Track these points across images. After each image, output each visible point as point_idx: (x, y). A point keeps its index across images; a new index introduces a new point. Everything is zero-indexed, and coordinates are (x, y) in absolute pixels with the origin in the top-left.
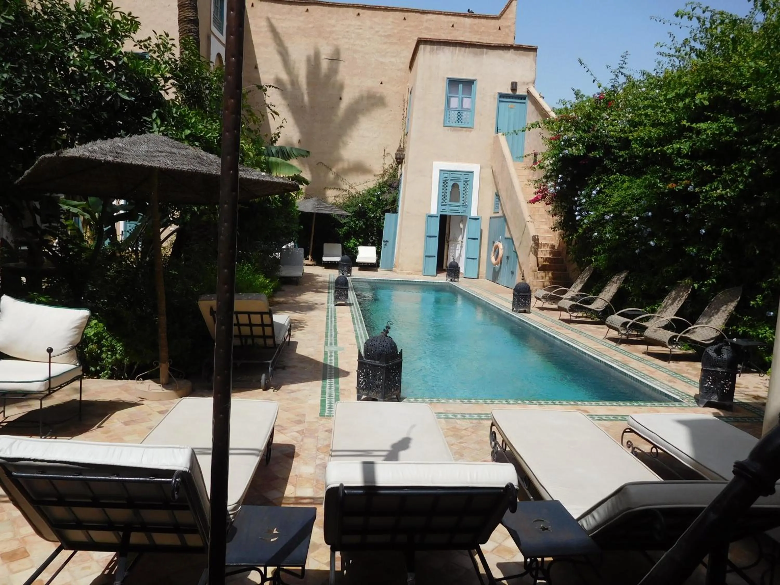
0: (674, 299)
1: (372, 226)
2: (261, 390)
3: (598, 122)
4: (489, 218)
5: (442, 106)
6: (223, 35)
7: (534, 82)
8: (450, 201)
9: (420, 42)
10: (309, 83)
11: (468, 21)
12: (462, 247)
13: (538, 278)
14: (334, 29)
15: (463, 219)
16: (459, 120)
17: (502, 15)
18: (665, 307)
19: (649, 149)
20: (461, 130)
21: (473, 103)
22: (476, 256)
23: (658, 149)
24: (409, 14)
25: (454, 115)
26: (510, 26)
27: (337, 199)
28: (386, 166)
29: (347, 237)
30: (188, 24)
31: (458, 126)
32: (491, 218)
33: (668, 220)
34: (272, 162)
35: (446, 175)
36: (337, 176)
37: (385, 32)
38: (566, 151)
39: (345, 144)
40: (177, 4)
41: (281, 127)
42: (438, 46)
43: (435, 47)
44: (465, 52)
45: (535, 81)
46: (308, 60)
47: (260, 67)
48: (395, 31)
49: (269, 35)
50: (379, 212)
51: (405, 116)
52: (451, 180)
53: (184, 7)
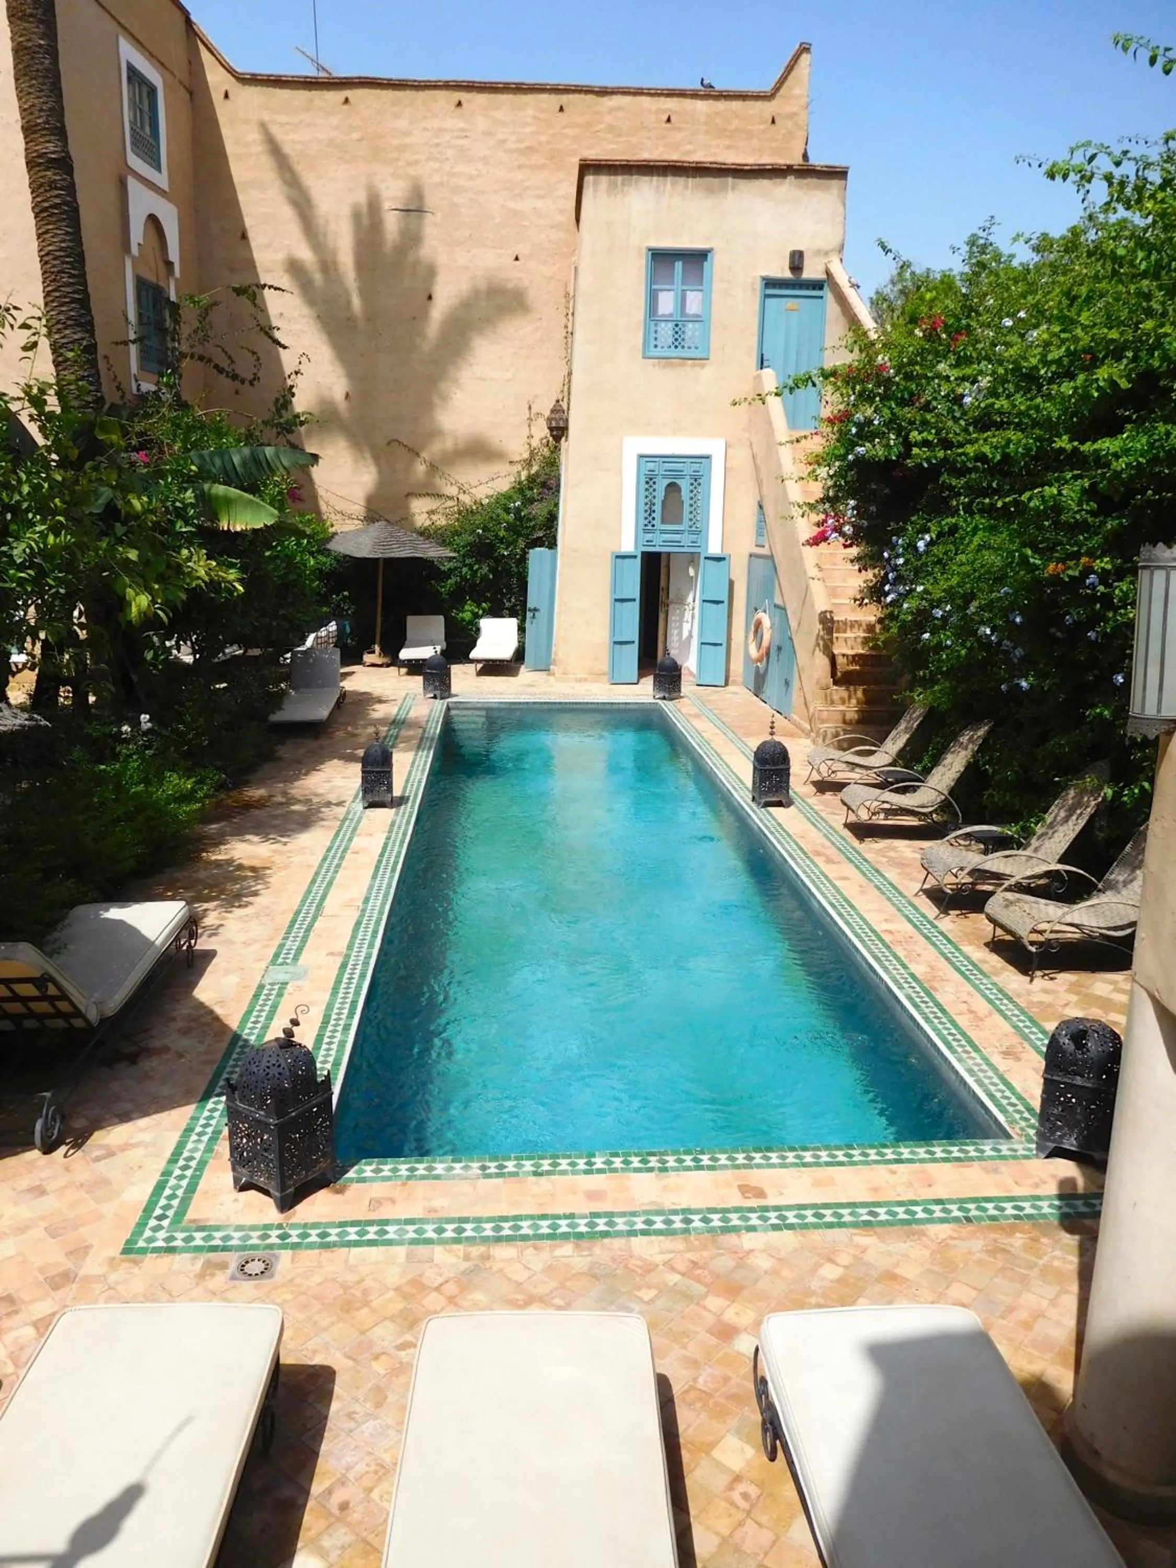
0: (1070, 809)
1: (508, 573)
2: (35, 1154)
3: (928, 384)
4: (747, 554)
5: (639, 313)
6: (160, 171)
7: (841, 249)
8: (663, 522)
9: (587, 168)
10: (360, 266)
11: (701, 105)
12: (693, 617)
13: (832, 702)
14: (408, 140)
15: (693, 559)
16: (678, 341)
17: (777, 89)
18: (1051, 826)
19: (987, 500)
20: (681, 365)
21: (707, 302)
22: (722, 639)
23: (1007, 500)
24: (571, 96)
25: (666, 330)
26: (795, 114)
27: (435, 517)
28: (535, 443)
29: (458, 597)
30: (47, 169)
31: (674, 355)
32: (751, 556)
33: (1059, 634)
34: (217, 497)
35: (651, 466)
36: (433, 468)
37: (520, 141)
38: (860, 450)
39: (445, 398)
40: (20, 124)
41: (297, 373)
42: (626, 177)
43: (620, 178)
44: (686, 187)
45: (842, 247)
46: (356, 216)
47: (251, 234)
48: (543, 138)
49: (267, 162)
50: (521, 543)
51: (570, 330)
52: (664, 477)
53: (35, 132)
